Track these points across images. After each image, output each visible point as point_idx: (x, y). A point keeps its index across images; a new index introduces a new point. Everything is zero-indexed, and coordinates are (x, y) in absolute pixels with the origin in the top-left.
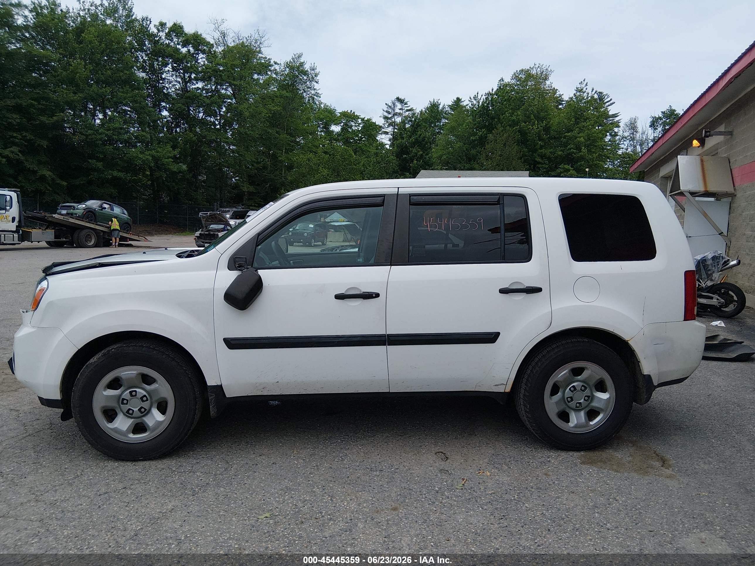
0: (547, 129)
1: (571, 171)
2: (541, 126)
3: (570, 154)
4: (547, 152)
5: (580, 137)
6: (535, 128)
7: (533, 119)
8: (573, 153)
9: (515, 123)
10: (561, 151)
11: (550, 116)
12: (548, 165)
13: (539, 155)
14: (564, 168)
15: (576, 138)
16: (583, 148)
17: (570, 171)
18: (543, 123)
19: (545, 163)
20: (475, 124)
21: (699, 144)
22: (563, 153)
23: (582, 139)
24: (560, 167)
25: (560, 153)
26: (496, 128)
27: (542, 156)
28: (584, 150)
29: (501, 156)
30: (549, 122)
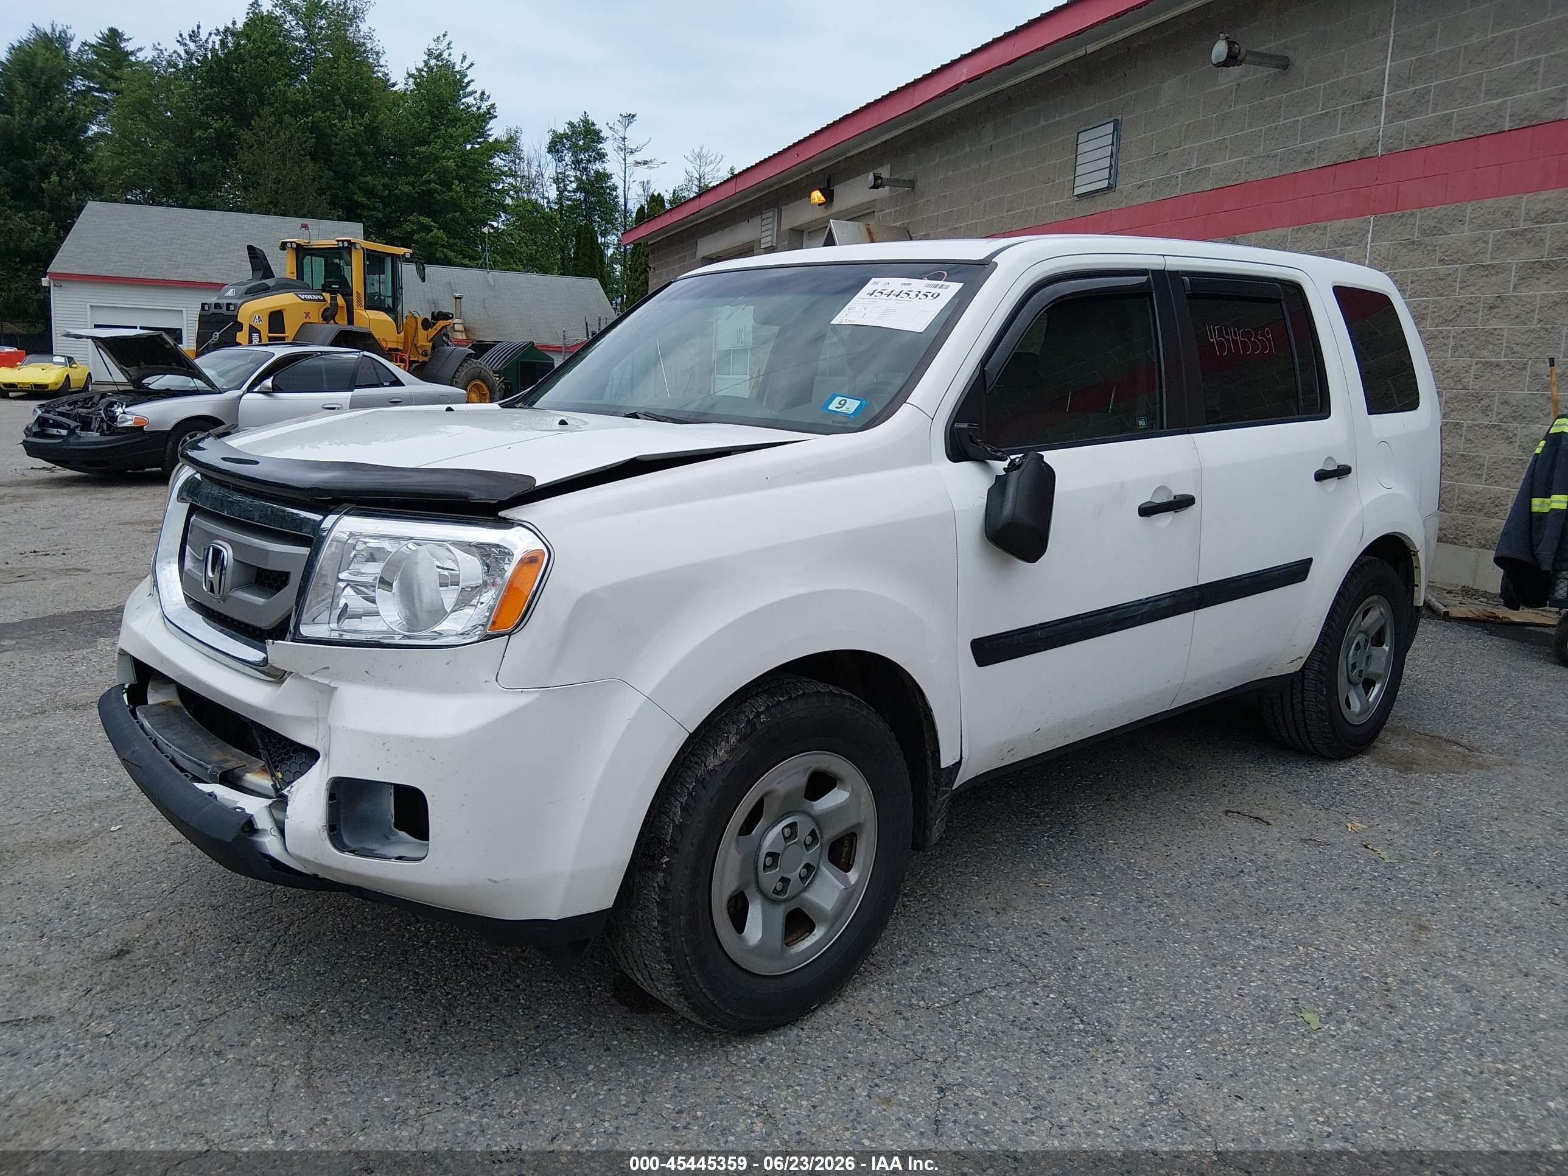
0: (372, 131)
1: (436, 231)
2: (360, 124)
3: (430, 192)
4: (377, 182)
5: (448, 158)
6: (349, 126)
7: (340, 106)
8: (436, 191)
9: (299, 110)
10: (408, 184)
11: (377, 104)
12: (381, 212)
13: (360, 189)
14: (419, 223)
15: (437, 159)
16: (457, 182)
17: (432, 231)
18: (363, 117)
19: (374, 209)
20: (201, 101)
21: (823, 199)
22: (414, 189)
23: (451, 164)
24: (409, 221)
25: (407, 188)
26: (259, 116)
27: (370, 193)
28: (458, 187)
29: (277, 181)
30: (376, 117)
